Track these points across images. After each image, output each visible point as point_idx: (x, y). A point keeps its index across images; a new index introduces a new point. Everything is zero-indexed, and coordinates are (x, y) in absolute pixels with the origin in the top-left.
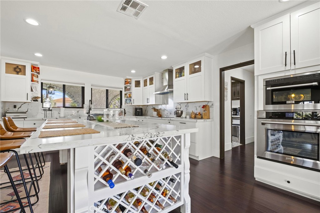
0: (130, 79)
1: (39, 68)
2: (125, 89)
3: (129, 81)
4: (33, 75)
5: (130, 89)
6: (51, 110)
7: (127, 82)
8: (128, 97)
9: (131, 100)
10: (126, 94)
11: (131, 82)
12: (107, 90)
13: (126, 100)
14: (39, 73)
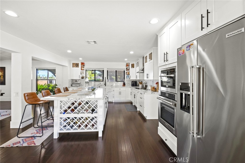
0: (129, 63)
1: (84, 63)
2: (126, 69)
3: (128, 64)
4: (82, 67)
5: (129, 69)
6: (88, 83)
7: (127, 65)
8: (127, 75)
9: (129, 76)
10: (126, 73)
11: (129, 65)
12: (116, 71)
13: (127, 76)
14: (84, 66)
